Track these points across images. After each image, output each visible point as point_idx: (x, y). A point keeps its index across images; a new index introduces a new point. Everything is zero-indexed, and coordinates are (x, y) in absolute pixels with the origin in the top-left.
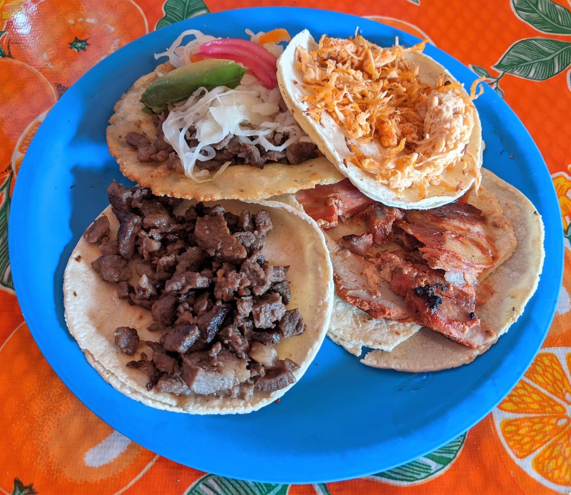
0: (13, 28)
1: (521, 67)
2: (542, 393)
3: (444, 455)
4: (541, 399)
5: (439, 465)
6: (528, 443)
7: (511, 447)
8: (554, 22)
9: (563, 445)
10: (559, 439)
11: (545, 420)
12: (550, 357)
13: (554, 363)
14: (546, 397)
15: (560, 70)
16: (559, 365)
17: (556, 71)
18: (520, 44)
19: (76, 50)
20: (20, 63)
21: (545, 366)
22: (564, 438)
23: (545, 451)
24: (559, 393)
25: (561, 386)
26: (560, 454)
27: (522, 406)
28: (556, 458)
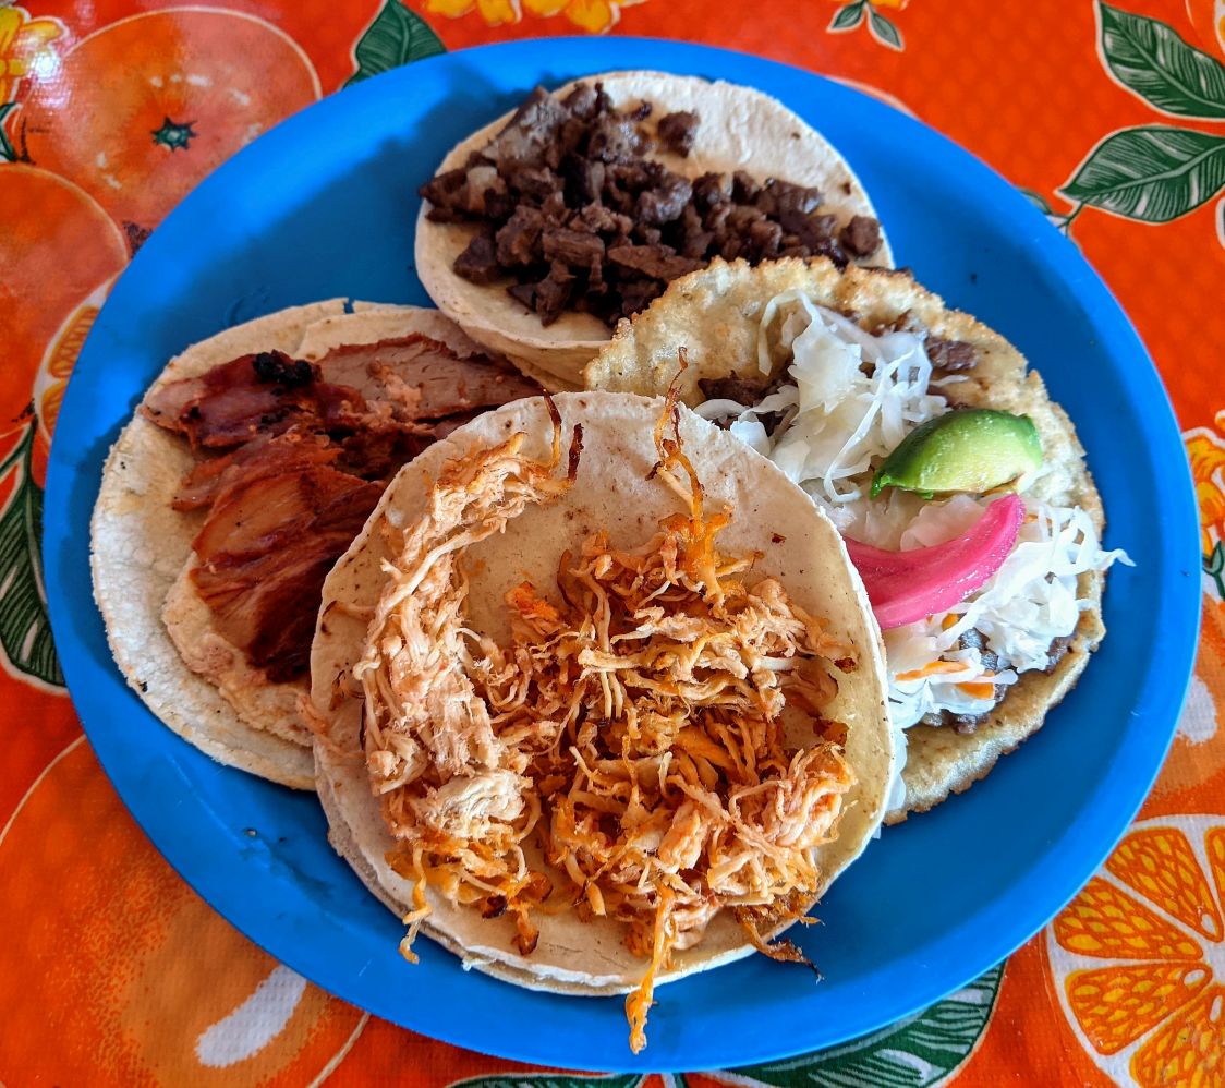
0: (33, 96)
1: (1119, 191)
2: (1153, 915)
3: (948, 1047)
4: (1150, 927)
5: (936, 1067)
6: (1120, 1022)
7: (1087, 1031)
8: (1191, 89)
9: (1195, 1027)
10: (1187, 1013)
11: (1159, 973)
12: (1171, 837)
13: (1181, 850)
14: (1163, 922)
15: (1202, 199)
16: (1190, 853)
17: (1194, 201)
18: (1118, 139)
19: (167, 147)
20: (47, 174)
21: (1162, 855)
22: (1197, 1013)
23: (1156, 1040)
24: (1188, 914)
25: (1193, 898)
26: (1188, 1046)
27: (1112, 942)
28: (1181, 1054)
